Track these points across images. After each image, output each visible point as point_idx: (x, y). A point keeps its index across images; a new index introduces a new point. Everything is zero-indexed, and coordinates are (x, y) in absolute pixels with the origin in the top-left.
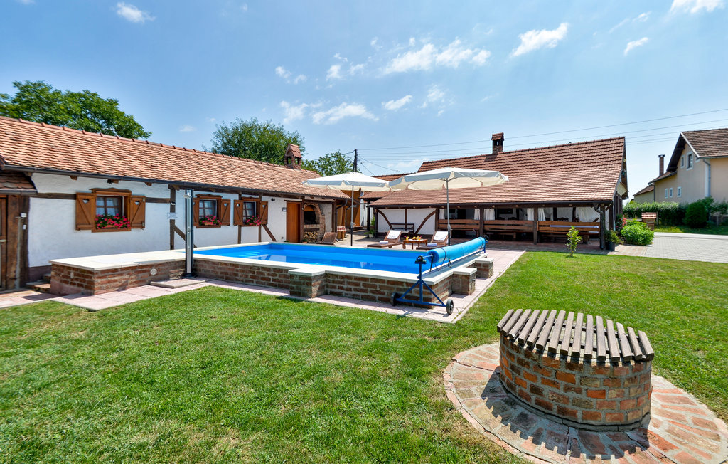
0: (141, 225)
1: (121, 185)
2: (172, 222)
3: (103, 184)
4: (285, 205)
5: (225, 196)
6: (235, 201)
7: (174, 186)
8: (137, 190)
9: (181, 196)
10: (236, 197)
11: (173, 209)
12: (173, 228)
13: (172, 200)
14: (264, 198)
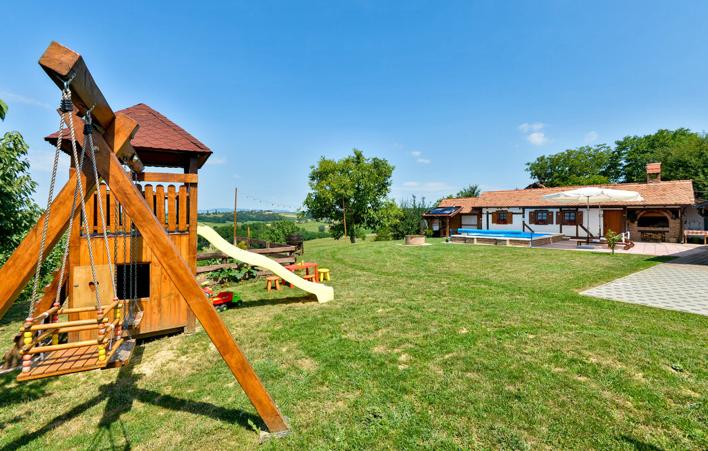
0: (511, 222)
1: (503, 209)
2: (524, 222)
3: (499, 209)
4: (602, 213)
5: (550, 210)
6: (557, 213)
7: (524, 208)
8: (510, 210)
9: (527, 212)
10: (558, 210)
11: (524, 217)
12: (524, 224)
13: (523, 213)
14: (579, 210)
